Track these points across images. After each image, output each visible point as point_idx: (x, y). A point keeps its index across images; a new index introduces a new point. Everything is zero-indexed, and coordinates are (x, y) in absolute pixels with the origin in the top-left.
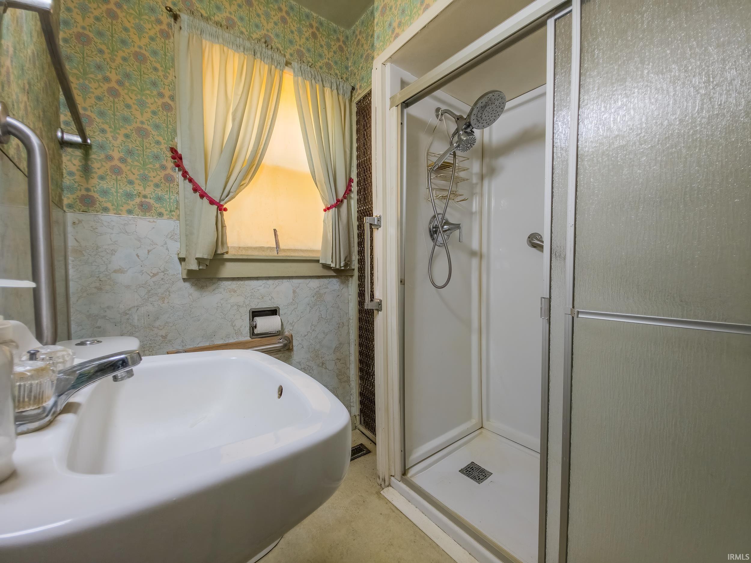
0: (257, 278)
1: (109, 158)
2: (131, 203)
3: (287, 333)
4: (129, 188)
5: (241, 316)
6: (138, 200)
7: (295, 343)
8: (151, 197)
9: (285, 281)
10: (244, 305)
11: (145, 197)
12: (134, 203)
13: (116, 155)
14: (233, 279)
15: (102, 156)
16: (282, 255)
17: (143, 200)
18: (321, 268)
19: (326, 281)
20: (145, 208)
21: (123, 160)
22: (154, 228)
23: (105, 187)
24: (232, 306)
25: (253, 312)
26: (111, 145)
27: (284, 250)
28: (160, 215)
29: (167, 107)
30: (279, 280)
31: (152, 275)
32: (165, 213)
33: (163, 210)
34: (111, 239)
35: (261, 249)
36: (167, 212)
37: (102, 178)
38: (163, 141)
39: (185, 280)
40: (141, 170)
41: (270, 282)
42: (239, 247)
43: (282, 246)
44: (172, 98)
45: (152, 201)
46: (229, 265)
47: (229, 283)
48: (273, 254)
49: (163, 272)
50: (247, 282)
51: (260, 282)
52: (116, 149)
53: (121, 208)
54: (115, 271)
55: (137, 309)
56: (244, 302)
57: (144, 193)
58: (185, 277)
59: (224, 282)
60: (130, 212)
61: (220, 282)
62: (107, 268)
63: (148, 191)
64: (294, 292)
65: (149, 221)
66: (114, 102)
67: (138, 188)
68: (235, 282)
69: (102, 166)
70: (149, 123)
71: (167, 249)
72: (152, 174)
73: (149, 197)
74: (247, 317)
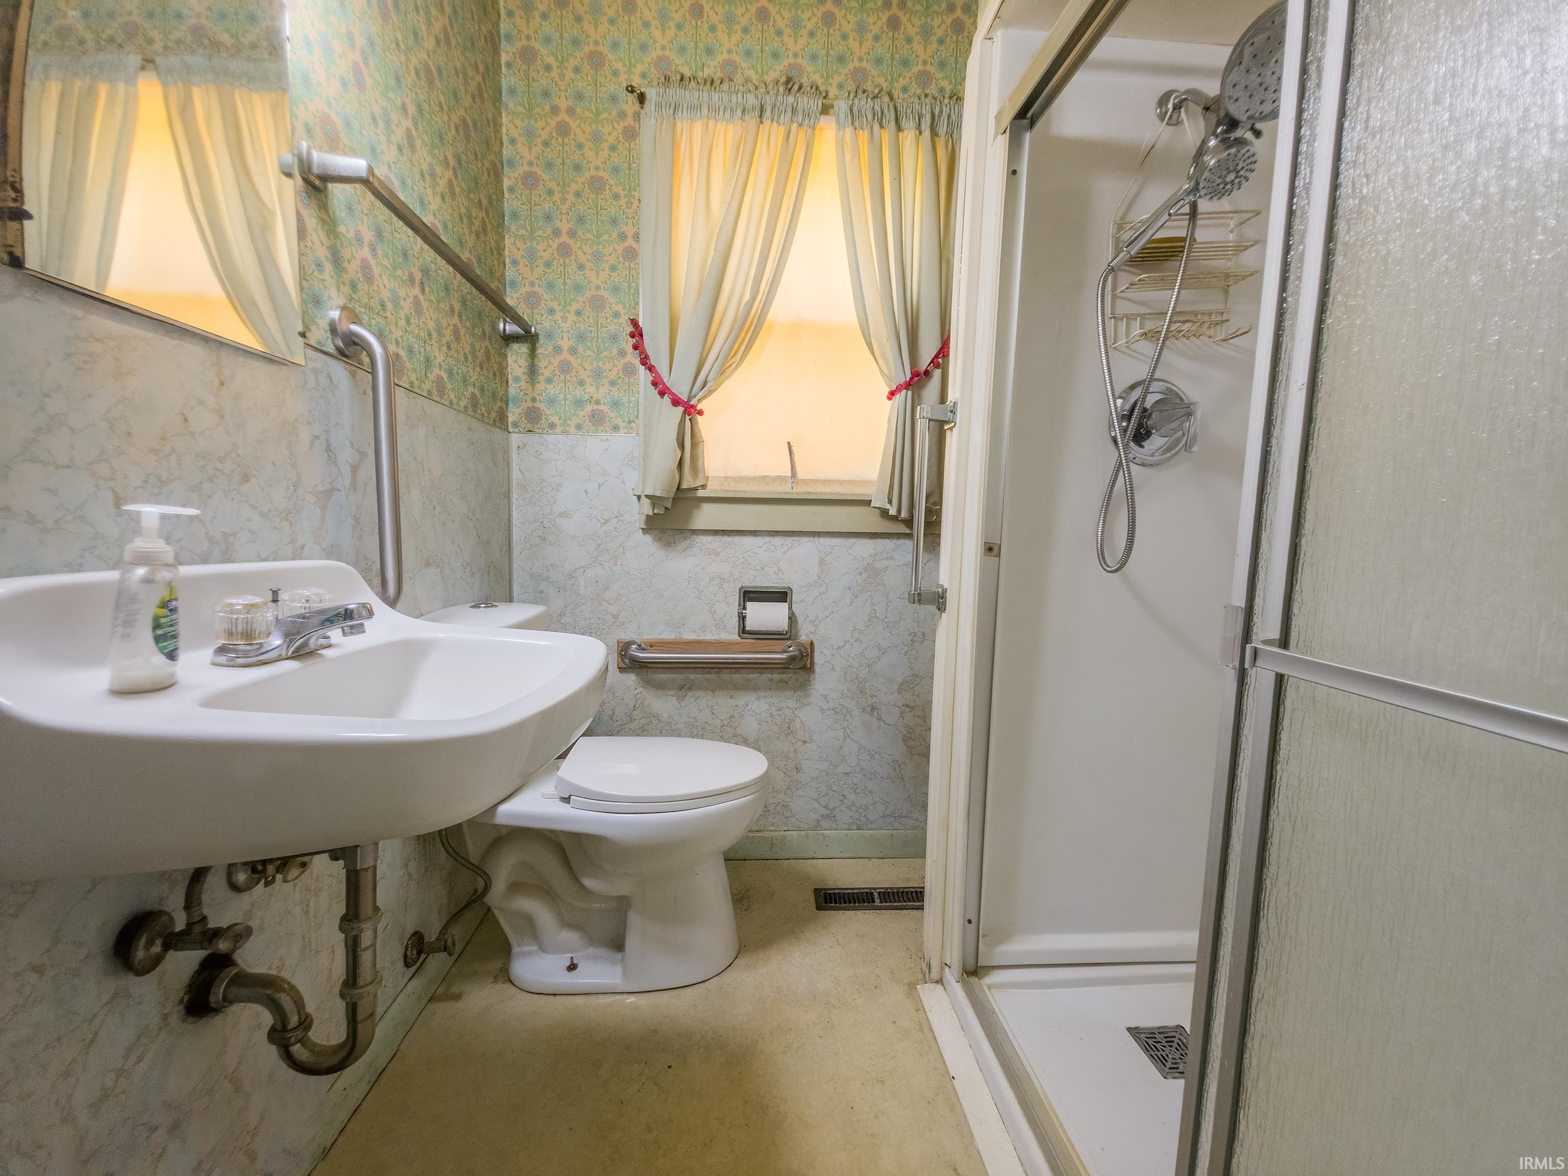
0: (754, 533)
1: (558, 350)
2: (581, 413)
3: (803, 638)
4: (578, 392)
5: (726, 597)
6: (589, 408)
7: (818, 658)
8: (606, 401)
9: (804, 539)
10: (731, 579)
11: (598, 402)
12: (584, 413)
13: (565, 344)
14: (715, 532)
15: (550, 349)
16: (799, 491)
17: (596, 407)
18: (879, 518)
19: (888, 544)
20: (597, 419)
21: (573, 351)
22: (607, 449)
23: (552, 394)
24: (712, 579)
25: (746, 593)
26: (560, 331)
27: (806, 482)
28: (616, 428)
29: (631, 254)
30: (794, 538)
31: (602, 521)
32: (622, 425)
33: (619, 421)
34: (556, 467)
35: (764, 479)
36: (625, 424)
37: (549, 381)
38: (622, 311)
39: (645, 531)
40: (594, 362)
41: (778, 540)
42: (726, 477)
43: (801, 475)
44: (637, 237)
45: (605, 408)
46: (706, 507)
47: (709, 538)
48: (785, 490)
49: (617, 517)
50: (737, 539)
51: (759, 540)
52: (565, 336)
53: (569, 422)
54: (561, 515)
55: (584, 571)
56: (731, 573)
57: (596, 397)
58: (644, 527)
59: (701, 537)
60: (579, 427)
61: (695, 537)
62: (551, 510)
63: (602, 393)
64: (822, 562)
65: (601, 440)
66: (564, 265)
67: (591, 390)
68: (718, 538)
69: (550, 363)
70: (606, 286)
71: (623, 482)
72: (608, 366)
73: (602, 402)
74: (735, 599)
